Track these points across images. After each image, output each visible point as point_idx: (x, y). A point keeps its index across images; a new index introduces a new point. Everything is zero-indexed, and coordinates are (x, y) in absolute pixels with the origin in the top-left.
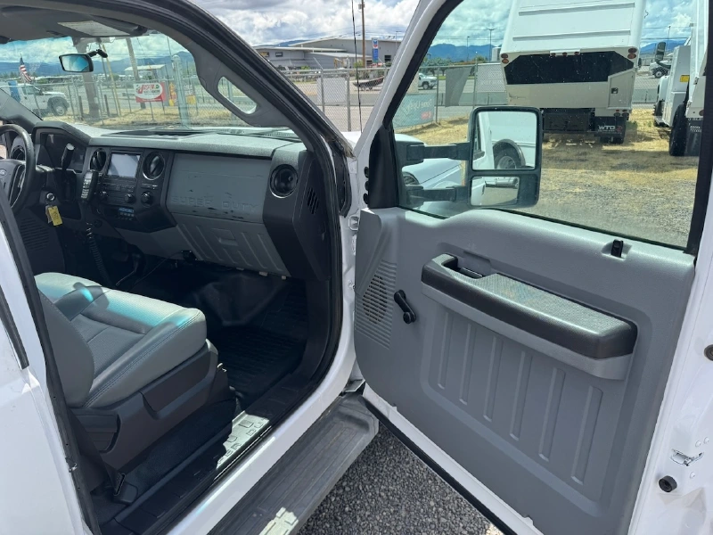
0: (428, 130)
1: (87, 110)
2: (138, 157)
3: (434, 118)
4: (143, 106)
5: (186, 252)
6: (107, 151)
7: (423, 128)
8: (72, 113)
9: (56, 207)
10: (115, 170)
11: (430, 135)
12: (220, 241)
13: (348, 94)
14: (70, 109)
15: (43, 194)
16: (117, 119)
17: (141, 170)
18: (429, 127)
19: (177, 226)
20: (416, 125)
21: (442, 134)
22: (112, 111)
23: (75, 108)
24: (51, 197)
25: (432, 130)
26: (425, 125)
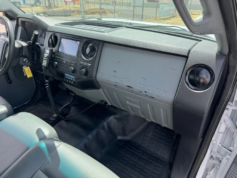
0: (172, 18)
1: (47, 5)
2: (79, 42)
3: (174, 13)
4: (66, 4)
5: (102, 101)
6: (58, 36)
7: (170, 17)
8: (42, 5)
9: (29, 67)
10: (63, 49)
11: (173, 20)
12: (128, 102)
13: (143, 3)
14: (42, 4)
15: (22, 58)
16: (57, 8)
17: (81, 51)
18: (172, 17)
19: (101, 89)
20: (167, 16)
21: (178, 20)
22: (56, 5)
23: (43, 4)
24: (26, 60)
25: (173, 18)
26: (171, 16)
